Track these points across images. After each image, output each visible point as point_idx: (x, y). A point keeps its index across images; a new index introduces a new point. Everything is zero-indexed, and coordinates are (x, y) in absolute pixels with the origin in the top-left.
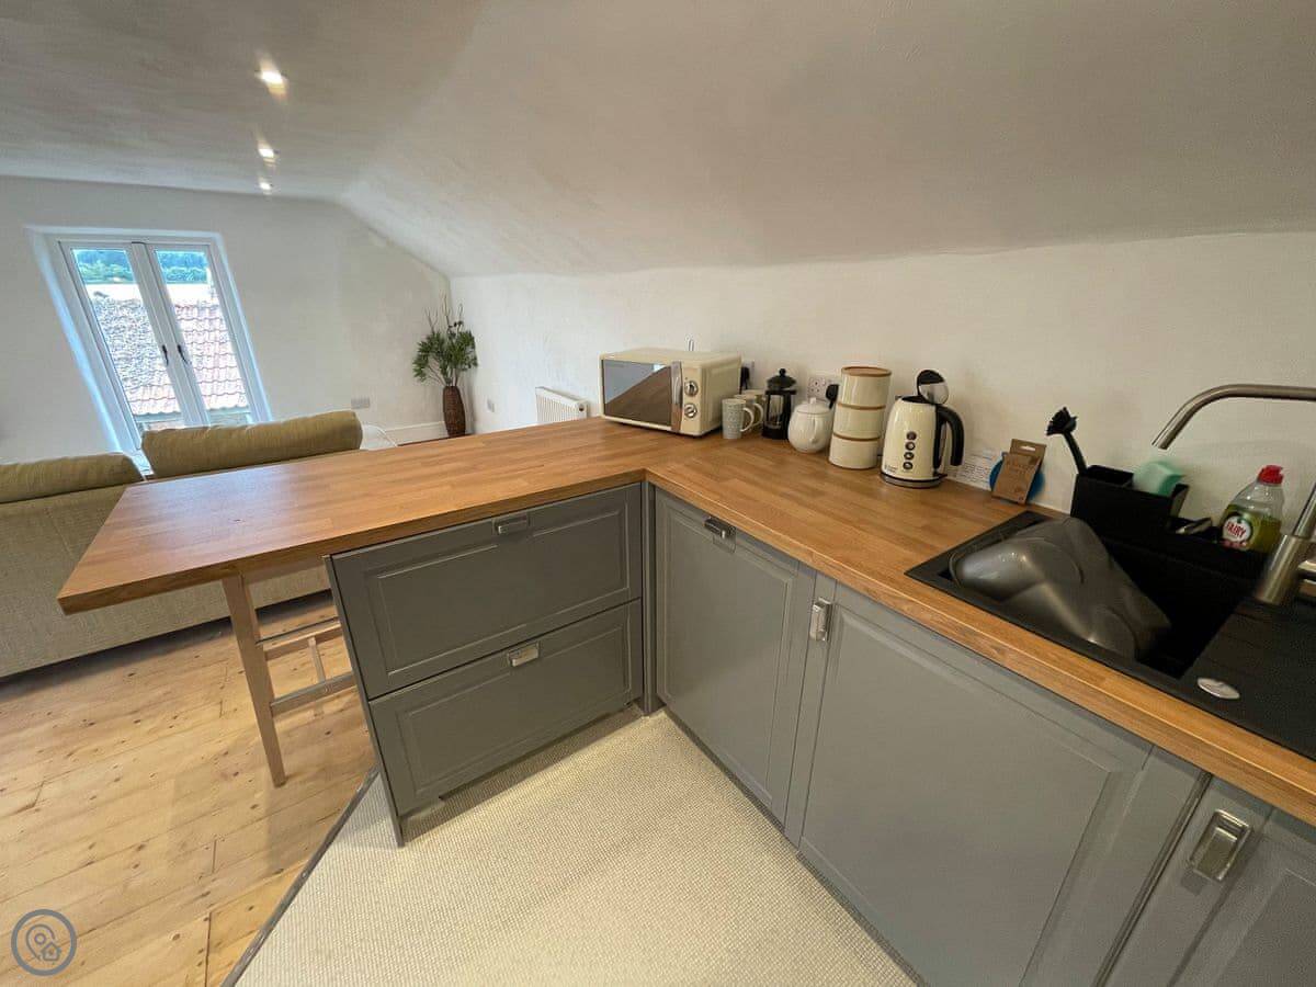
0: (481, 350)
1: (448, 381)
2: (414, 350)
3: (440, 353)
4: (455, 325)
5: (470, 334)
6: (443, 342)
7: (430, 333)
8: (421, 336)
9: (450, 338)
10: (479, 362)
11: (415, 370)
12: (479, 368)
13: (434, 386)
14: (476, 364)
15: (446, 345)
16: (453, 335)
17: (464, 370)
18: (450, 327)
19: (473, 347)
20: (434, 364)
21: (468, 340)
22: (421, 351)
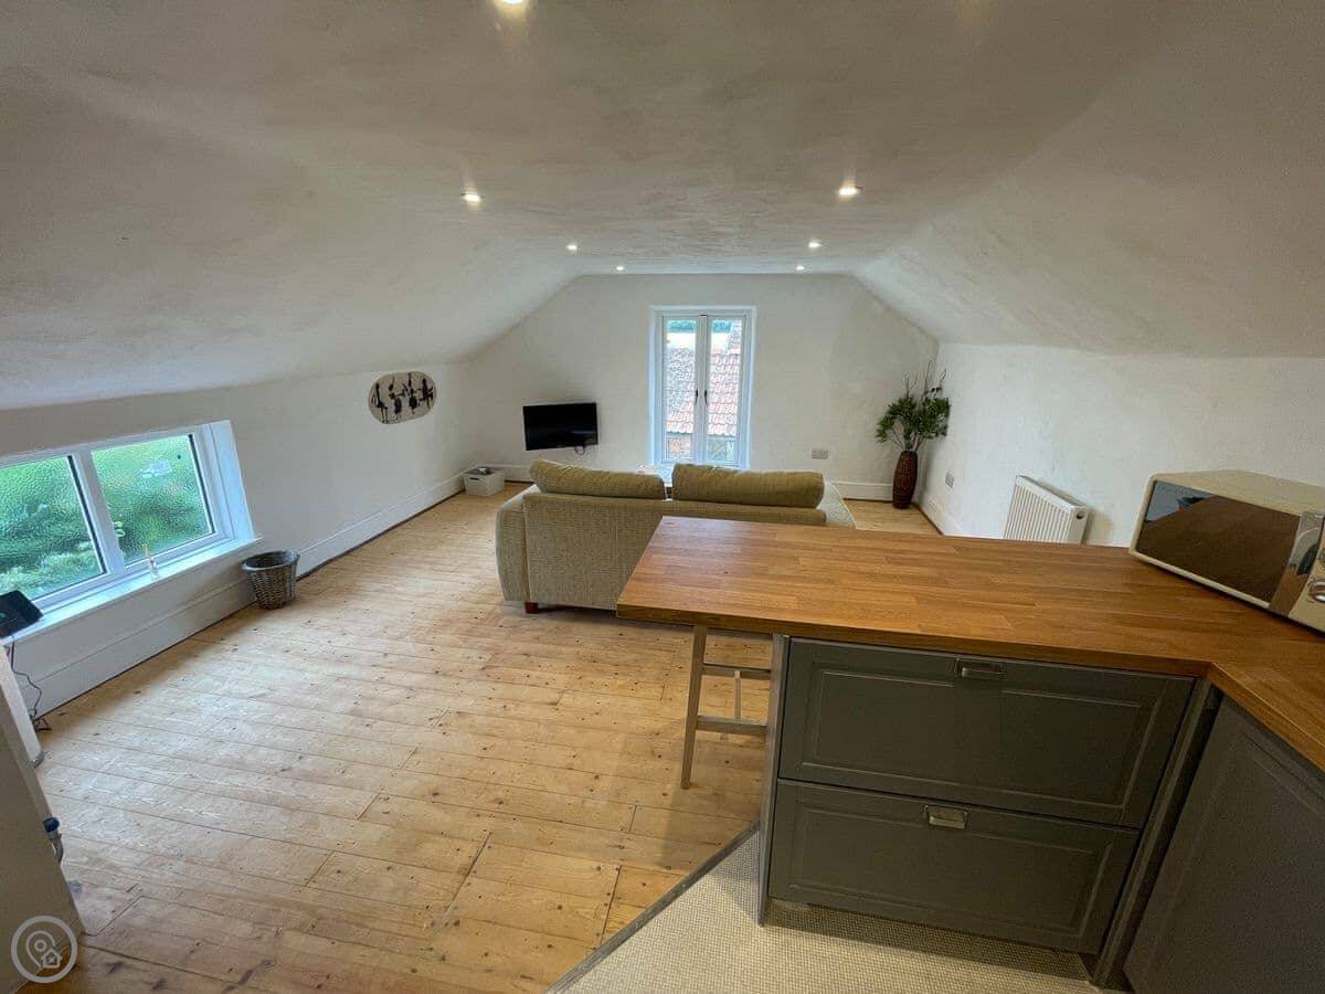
0: (955, 421)
1: (909, 446)
2: (882, 411)
3: (908, 418)
4: (933, 390)
5: (947, 402)
6: (913, 406)
7: (903, 397)
8: (892, 398)
9: (924, 404)
10: (949, 431)
11: (878, 430)
12: (948, 437)
13: (895, 447)
14: (944, 434)
15: (917, 409)
16: (928, 400)
17: (930, 438)
18: (926, 393)
19: (947, 416)
20: (899, 427)
21: (943, 407)
22: (890, 413)
